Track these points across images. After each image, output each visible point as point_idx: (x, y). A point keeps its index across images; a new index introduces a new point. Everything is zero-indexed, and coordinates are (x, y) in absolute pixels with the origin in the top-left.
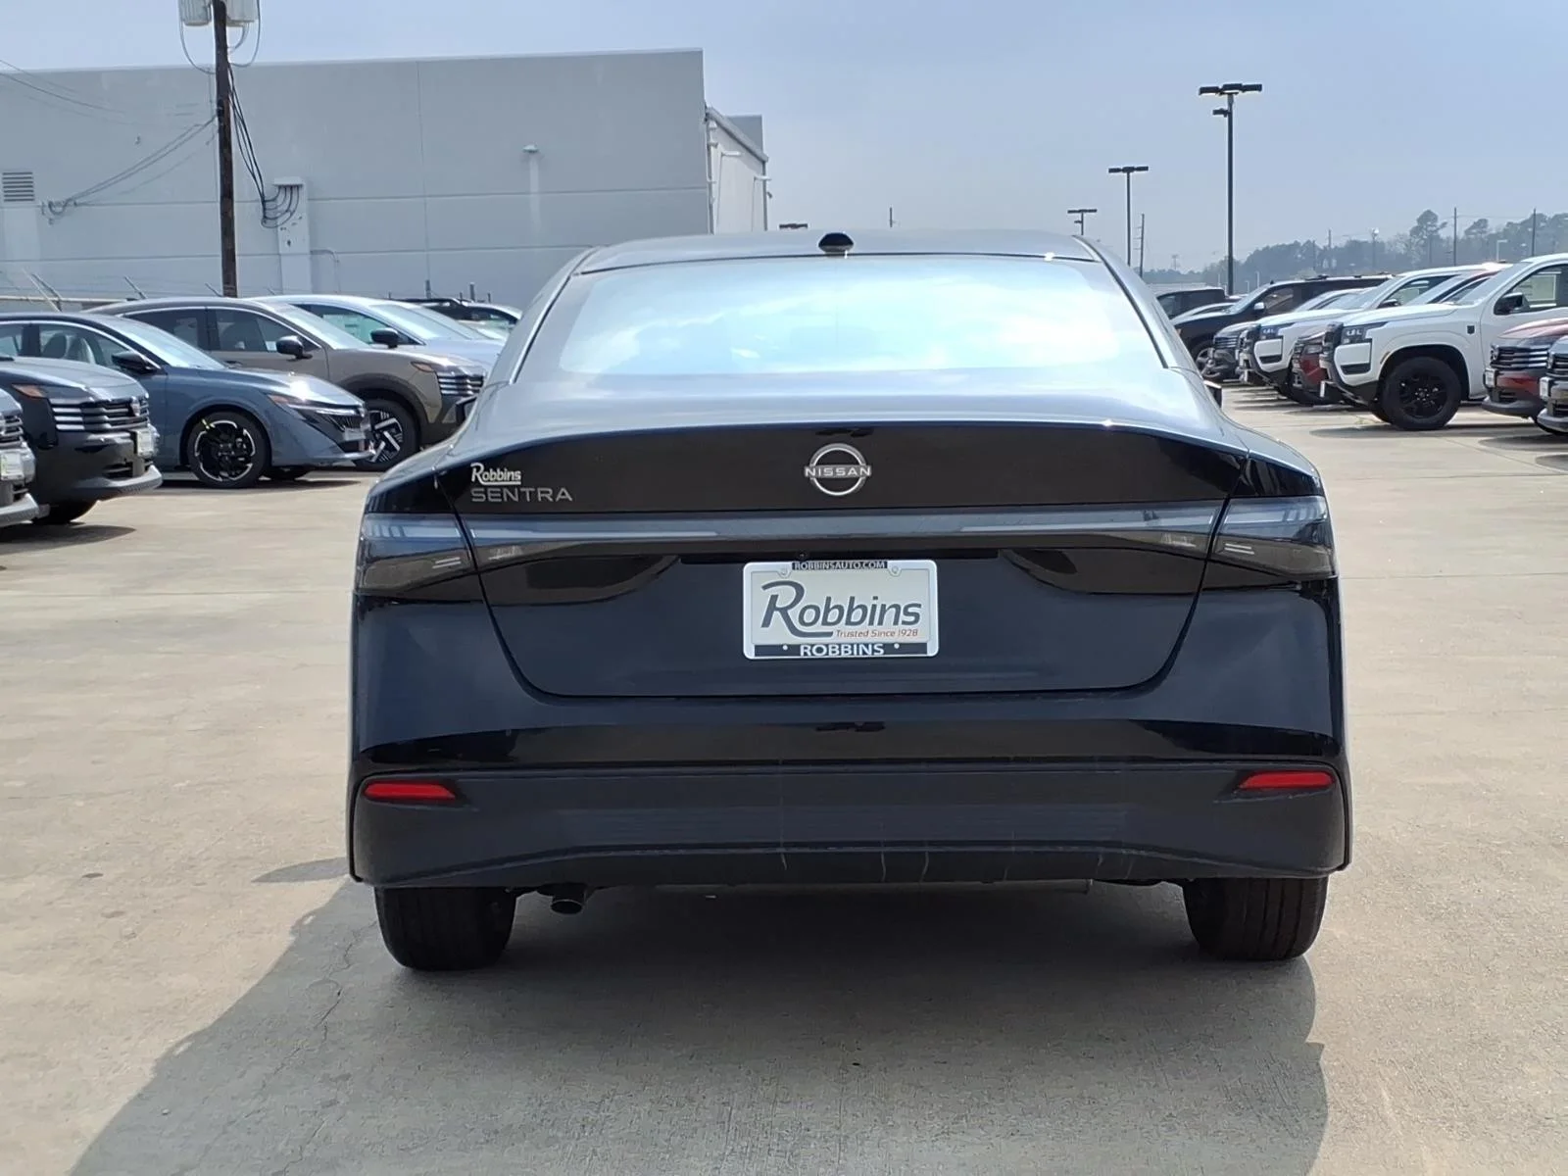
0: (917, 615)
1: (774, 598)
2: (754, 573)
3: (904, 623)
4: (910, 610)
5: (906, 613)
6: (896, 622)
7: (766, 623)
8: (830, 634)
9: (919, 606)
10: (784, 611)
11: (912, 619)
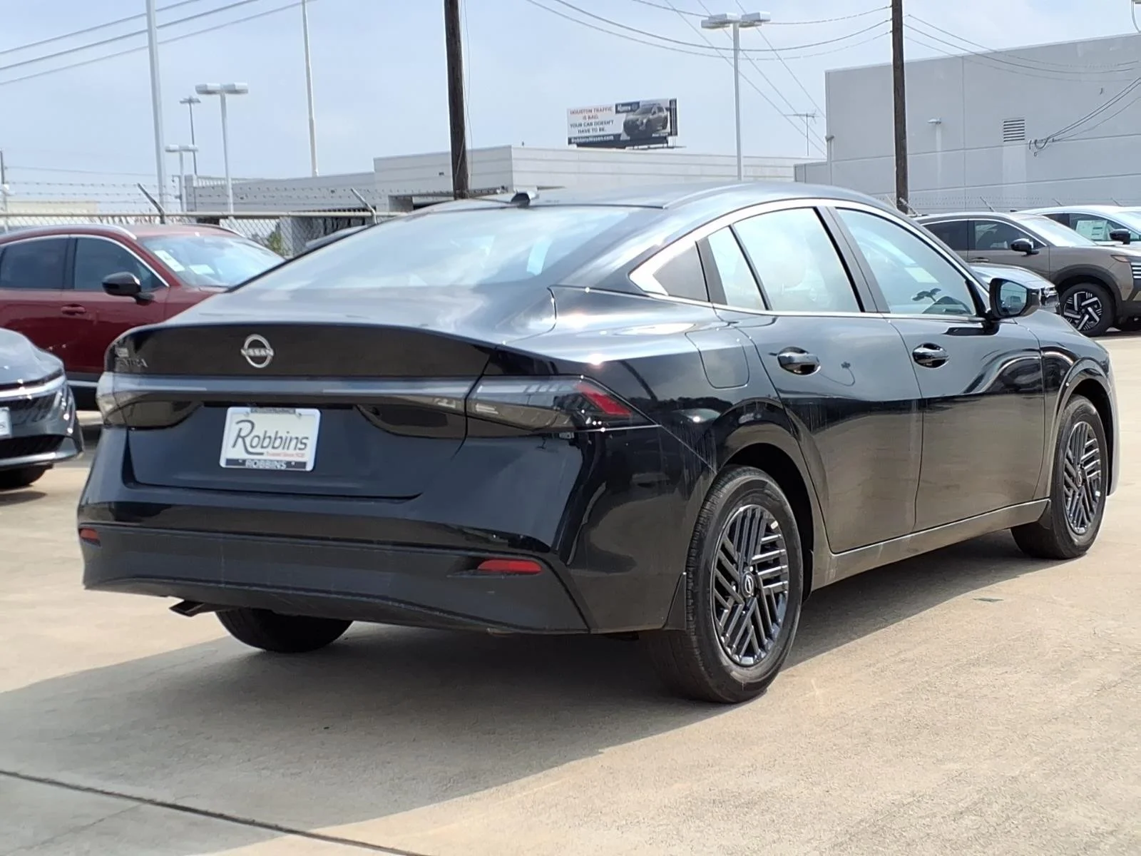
0: (305, 444)
1: (240, 430)
2: (233, 414)
3: (300, 449)
4: (304, 441)
5: (301, 443)
6: (295, 449)
7: (234, 445)
8: (262, 454)
9: (307, 438)
10: (243, 438)
11: (303, 446)
